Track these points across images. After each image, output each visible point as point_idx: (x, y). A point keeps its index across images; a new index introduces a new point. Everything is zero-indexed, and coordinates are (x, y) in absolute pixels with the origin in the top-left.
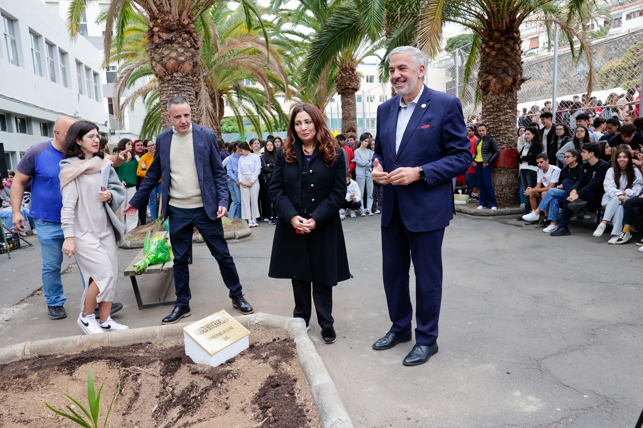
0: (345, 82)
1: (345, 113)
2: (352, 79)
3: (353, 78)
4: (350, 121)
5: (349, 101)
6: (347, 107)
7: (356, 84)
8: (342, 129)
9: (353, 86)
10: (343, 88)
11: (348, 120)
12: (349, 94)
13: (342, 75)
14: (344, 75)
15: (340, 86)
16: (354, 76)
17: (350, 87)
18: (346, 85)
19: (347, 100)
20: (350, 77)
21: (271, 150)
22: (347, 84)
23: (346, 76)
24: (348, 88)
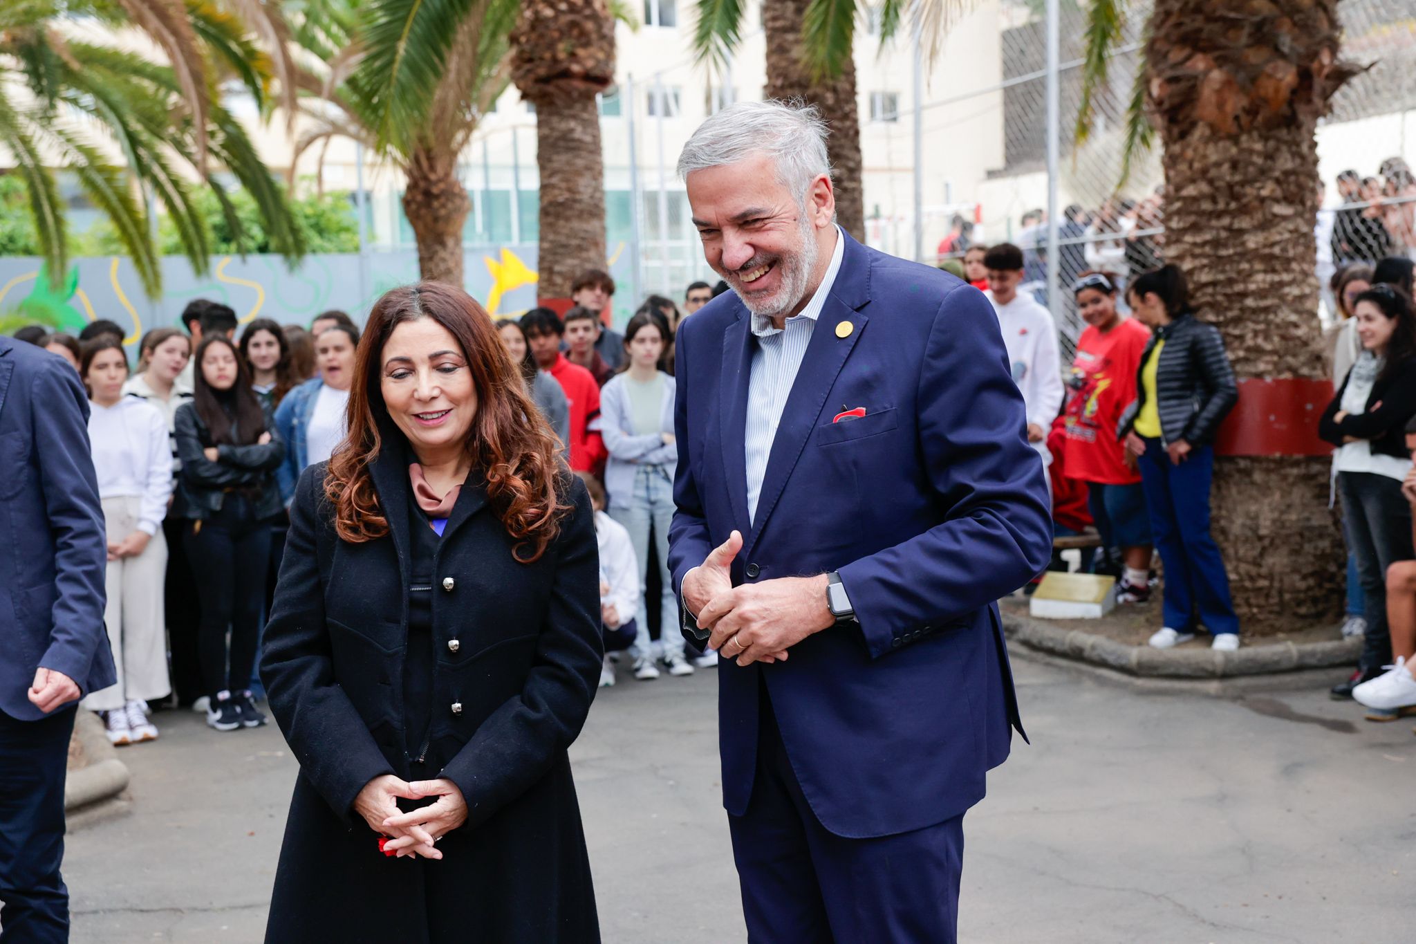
0: (551, 46)
1: (553, 186)
2: (583, 33)
3: (590, 26)
4: (576, 224)
5: (572, 131)
6: (560, 160)
7: (601, 56)
8: (542, 260)
9: (590, 64)
10: (542, 71)
11: (568, 219)
12: (570, 99)
13: (536, 13)
14: (549, 12)
15: (530, 60)
16: (595, 17)
17: (576, 68)
18: (555, 60)
19: (563, 126)
20: (573, 24)
21: (225, 384)
22: (562, 55)
23: (555, 18)
24: (567, 74)
